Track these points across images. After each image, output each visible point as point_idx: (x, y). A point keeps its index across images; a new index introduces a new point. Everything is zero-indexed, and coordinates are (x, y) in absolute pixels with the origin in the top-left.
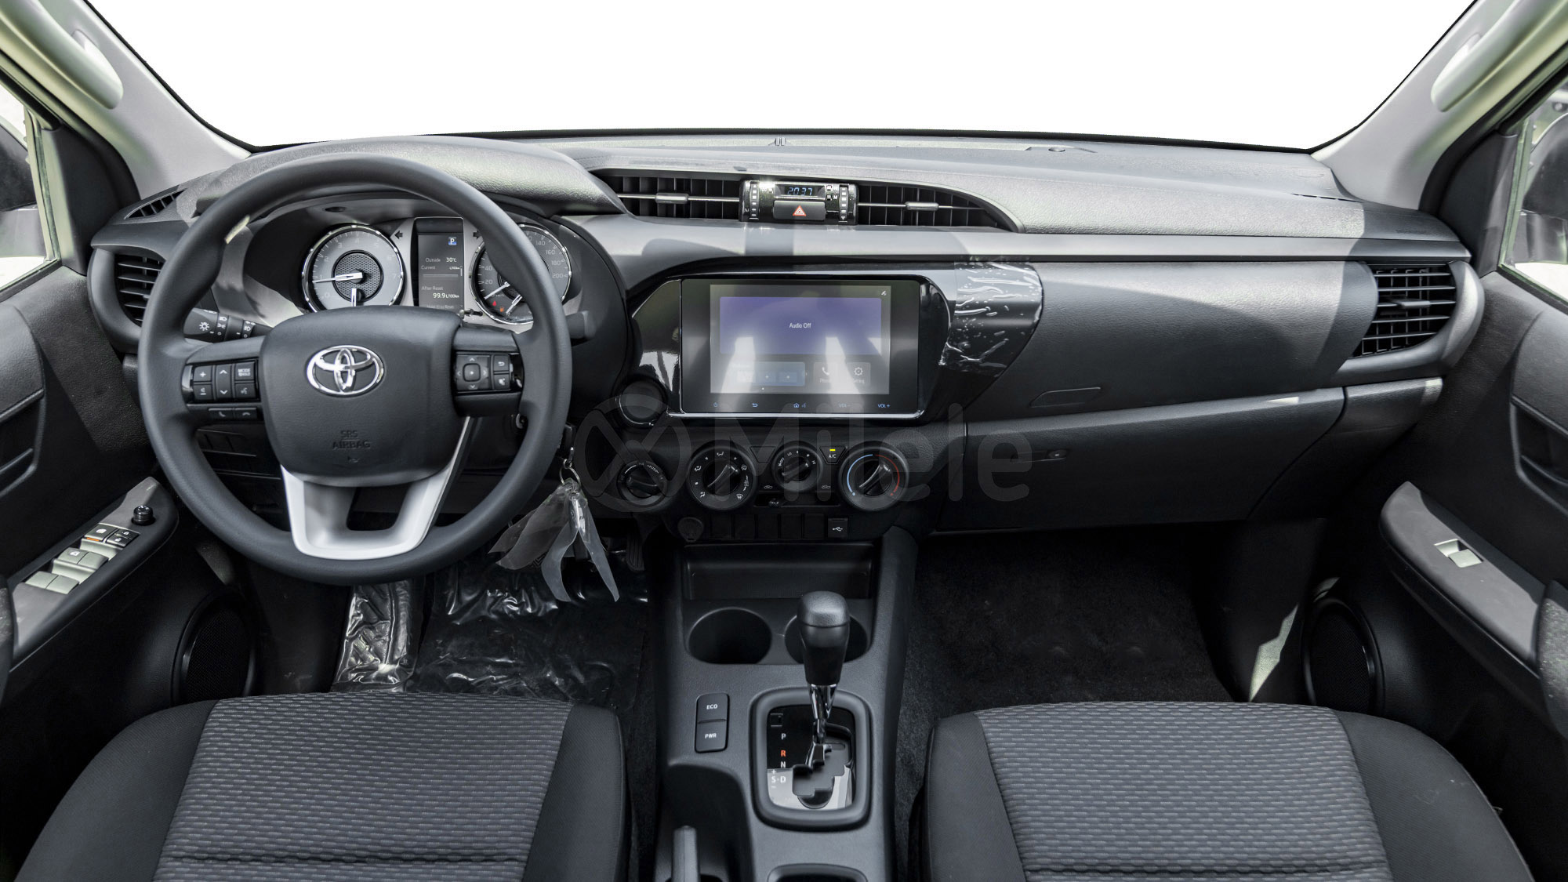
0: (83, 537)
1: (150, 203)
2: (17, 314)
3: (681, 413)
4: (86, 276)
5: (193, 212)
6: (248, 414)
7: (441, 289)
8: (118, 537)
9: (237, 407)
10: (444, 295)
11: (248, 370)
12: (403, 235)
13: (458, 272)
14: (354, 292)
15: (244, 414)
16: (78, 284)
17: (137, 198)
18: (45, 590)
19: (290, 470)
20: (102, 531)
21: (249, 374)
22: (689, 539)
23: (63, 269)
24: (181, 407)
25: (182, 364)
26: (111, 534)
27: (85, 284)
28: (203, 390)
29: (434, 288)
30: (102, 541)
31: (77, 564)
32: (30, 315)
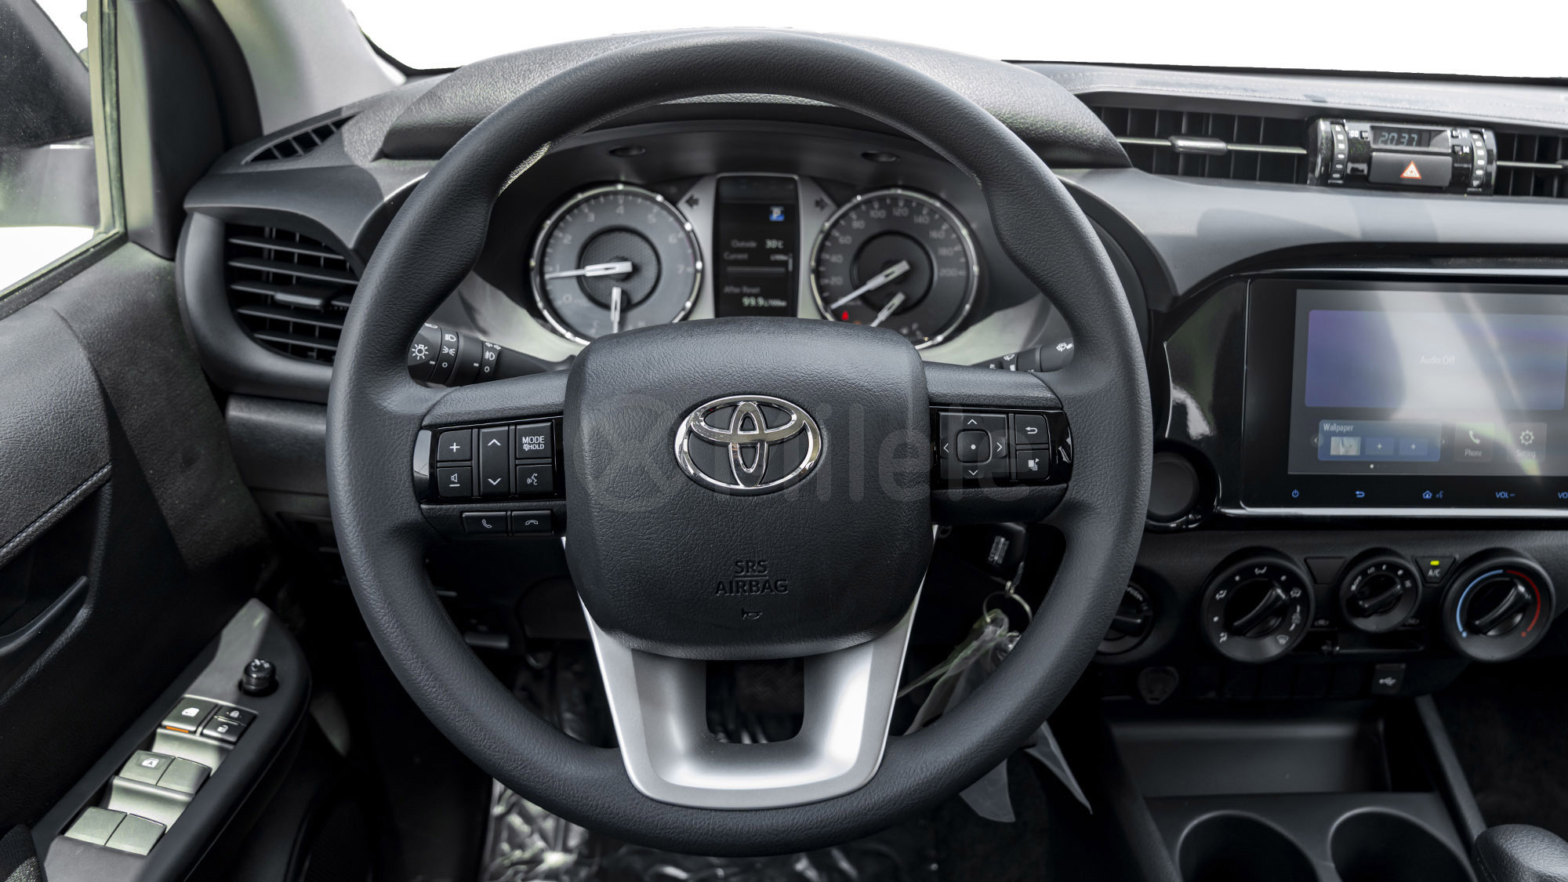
0: (160, 726)
1: (290, 136)
2: (60, 322)
3: (1241, 508)
4: (172, 259)
5: (375, 150)
6: (536, 522)
7: (756, 290)
8: (222, 724)
9: (515, 509)
10: (761, 302)
11: (541, 439)
12: (701, 202)
13: (785, 264)
14: (616, 294)
15: (528, 523)
16: (158, 274)
17: (255, 131)
18: (104, 849)
19: (606, 625)
20: (192, 712)
21: (542, 447)
22: (1153, 699)
23: (130, 249)
24: (409, 510)
25: (414, 426)
26: (207, 717)
27: (171, 273)
28: (454, 478)
29: (746, 290)
30: (195, 732)
31: (156, 786)
32: (84, 327)
